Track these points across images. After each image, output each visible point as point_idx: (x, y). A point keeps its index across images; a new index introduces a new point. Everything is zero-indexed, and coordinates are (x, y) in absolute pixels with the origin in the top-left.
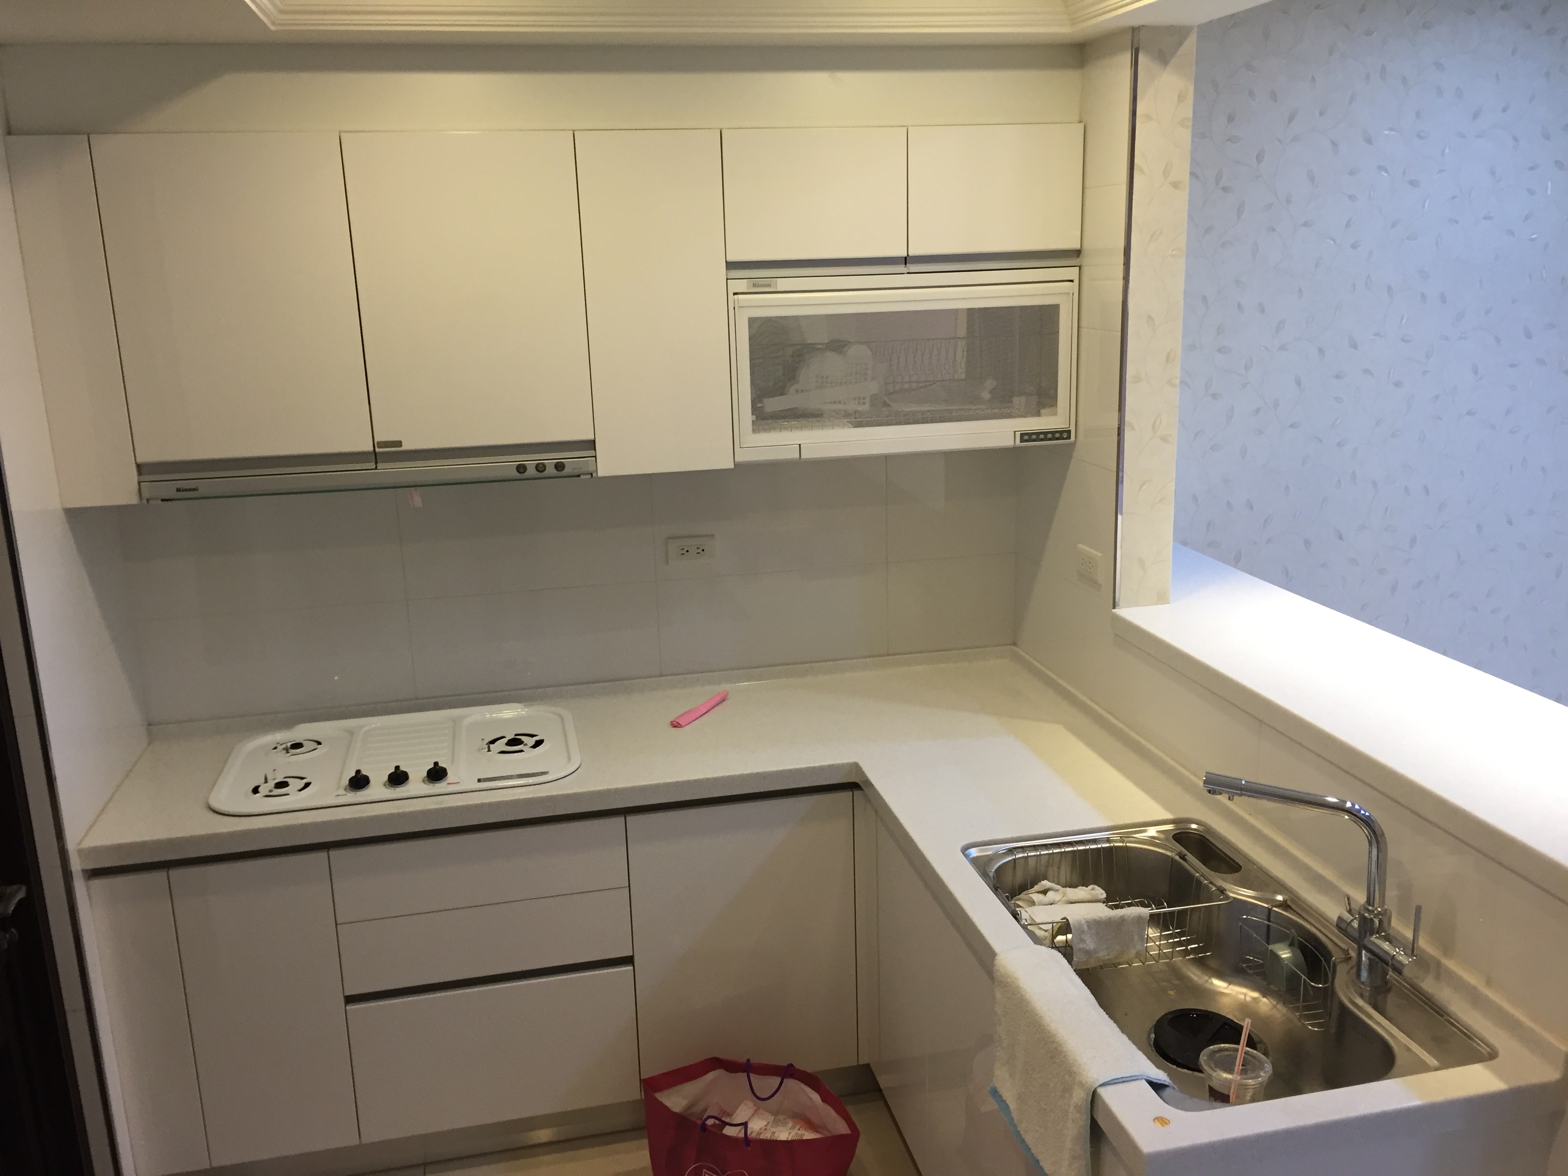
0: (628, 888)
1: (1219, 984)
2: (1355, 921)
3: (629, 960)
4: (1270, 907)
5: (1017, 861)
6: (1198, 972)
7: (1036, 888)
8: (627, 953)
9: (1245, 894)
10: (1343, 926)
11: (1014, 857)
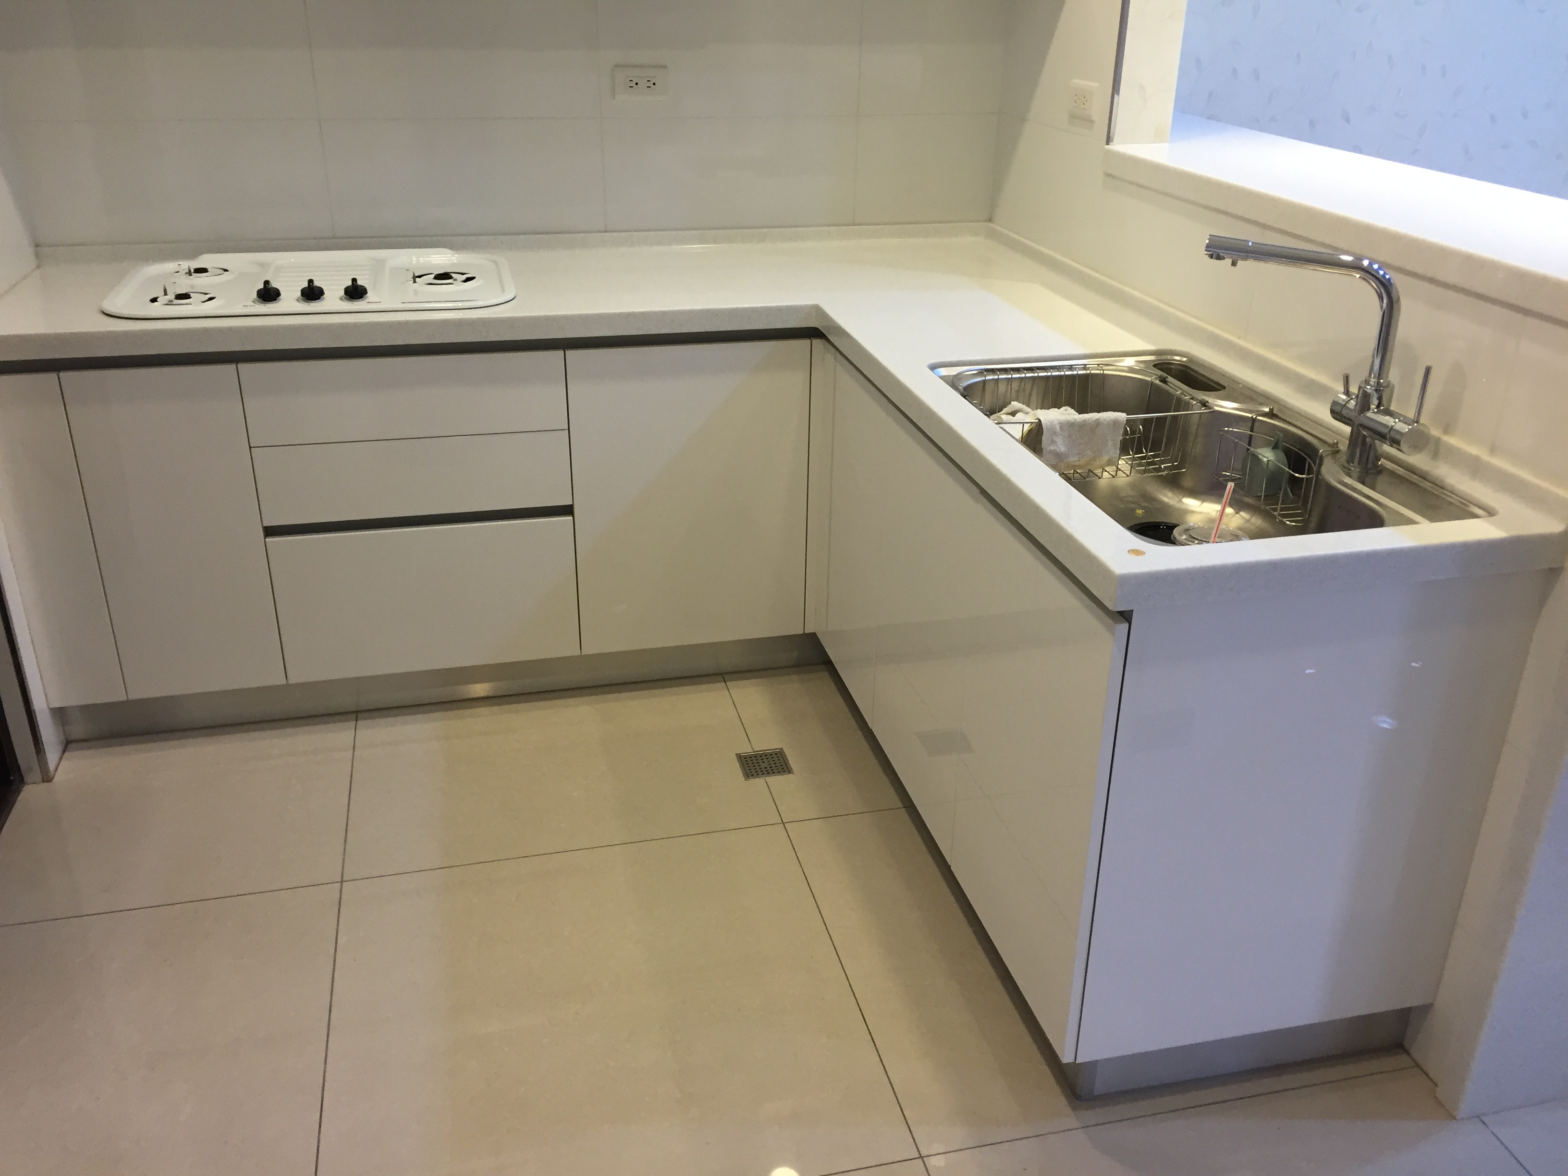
0: (568, 431)
1: (1190, 503)
2: (1352, 401)
3: (568, 510)
4: (1254, 417)
5: (987, 383)
6: (1170, 494)
7: (1005, 410)
8: (564, 500)
9: (1227, 406)
10: (1337, 409)
11: (984, 378)
